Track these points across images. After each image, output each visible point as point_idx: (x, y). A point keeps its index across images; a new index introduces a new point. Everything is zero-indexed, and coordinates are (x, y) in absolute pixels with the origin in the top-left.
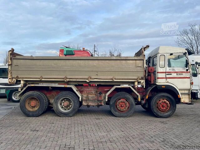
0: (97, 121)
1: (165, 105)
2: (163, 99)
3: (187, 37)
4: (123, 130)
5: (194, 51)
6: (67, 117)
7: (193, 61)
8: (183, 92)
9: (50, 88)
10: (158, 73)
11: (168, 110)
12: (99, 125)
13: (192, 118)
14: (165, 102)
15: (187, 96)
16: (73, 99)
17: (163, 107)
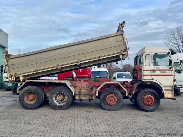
0: (88, 114)
1: (150, 100)
2: (149, 95)
3: (174, 38)
4: (109, 124)
5: (180, 50)
6: (61, 109)
7: (178, 59)
8: (167, 88)
9: (46, 83)
10: (144, 70)
11: (152, 104)
12: (88, 119)
13: (174, 112)
14: (150, 97)
15: (170, 92)
16: (67, 94)
17: (148, 102)
